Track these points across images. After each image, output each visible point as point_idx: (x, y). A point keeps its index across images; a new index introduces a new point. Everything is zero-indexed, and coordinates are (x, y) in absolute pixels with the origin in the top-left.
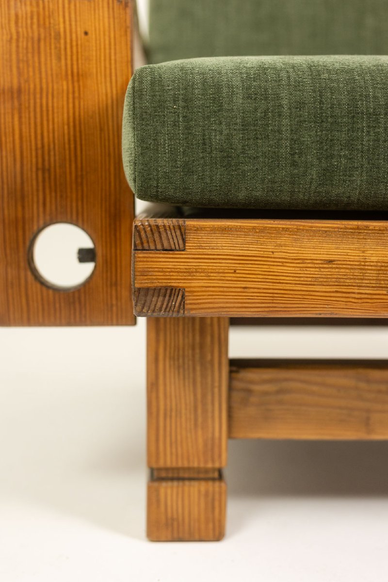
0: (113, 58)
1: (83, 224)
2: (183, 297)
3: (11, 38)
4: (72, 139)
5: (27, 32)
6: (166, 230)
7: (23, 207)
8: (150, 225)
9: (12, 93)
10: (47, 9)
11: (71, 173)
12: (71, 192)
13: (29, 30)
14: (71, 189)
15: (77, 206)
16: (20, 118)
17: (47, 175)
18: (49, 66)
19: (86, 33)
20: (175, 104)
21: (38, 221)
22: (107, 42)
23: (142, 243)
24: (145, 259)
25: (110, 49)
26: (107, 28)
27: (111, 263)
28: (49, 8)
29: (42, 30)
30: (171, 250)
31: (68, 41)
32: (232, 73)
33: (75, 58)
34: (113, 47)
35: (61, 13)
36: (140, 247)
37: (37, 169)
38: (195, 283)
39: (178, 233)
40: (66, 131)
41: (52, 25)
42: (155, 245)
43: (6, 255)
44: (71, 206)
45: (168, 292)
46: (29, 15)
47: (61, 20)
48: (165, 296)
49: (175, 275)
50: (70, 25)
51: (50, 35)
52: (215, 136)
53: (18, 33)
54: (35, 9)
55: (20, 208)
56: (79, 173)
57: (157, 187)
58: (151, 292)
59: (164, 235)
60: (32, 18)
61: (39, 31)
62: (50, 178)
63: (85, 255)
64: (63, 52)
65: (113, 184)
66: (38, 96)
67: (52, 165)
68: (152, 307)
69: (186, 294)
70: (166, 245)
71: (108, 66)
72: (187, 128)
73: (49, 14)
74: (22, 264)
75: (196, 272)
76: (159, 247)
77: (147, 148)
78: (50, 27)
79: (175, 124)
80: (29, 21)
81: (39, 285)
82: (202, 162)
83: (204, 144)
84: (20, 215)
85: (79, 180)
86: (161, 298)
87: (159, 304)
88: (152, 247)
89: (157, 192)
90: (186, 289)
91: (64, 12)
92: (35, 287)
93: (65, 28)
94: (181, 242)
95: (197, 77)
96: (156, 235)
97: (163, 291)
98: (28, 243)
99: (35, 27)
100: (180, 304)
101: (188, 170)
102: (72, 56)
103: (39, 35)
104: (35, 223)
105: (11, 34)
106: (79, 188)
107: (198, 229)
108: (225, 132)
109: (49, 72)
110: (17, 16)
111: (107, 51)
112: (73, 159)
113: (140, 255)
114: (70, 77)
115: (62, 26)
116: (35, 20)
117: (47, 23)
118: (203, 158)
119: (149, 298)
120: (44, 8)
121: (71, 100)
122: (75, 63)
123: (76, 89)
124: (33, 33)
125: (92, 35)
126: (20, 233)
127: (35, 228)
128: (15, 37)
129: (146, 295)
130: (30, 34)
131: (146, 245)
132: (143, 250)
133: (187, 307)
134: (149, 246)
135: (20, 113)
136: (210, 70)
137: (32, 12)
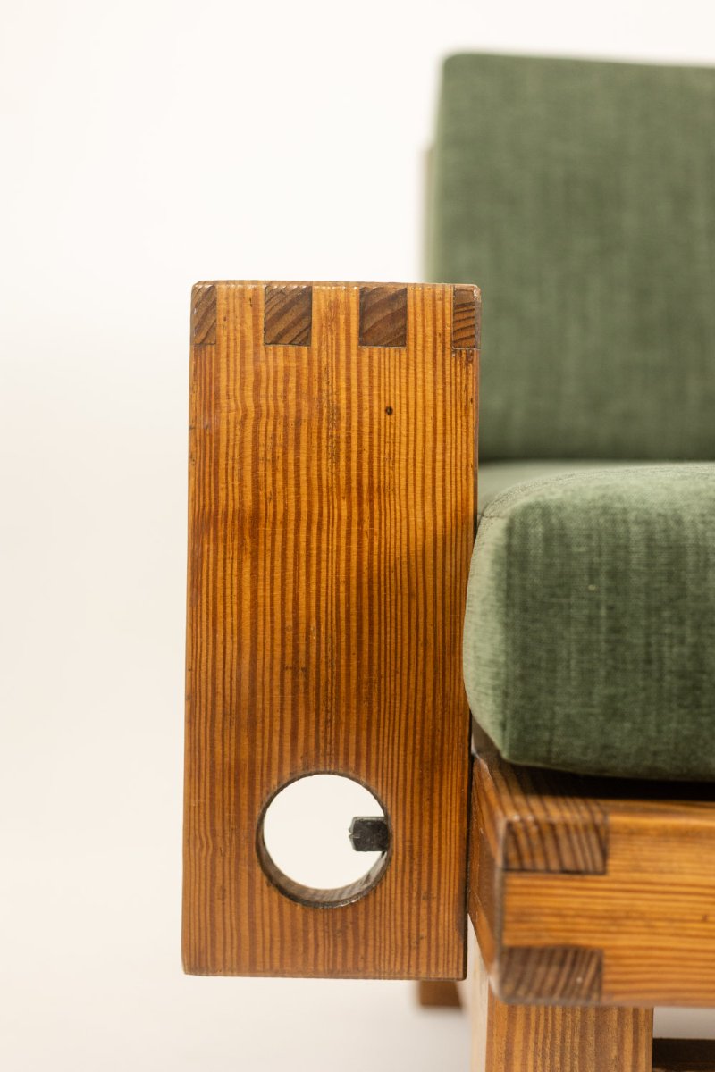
0: (439, 457)
1: (368, 777)
2: (599, 968)
3: (245, 417)
4: (354, 610)
5: (276, 406)
6: (568, 833)
7: (252, 741)
8: (537, 823)
9: (242, 519)
10: (316, 364)
11: (348, 675)
12: (348, 713)
13: (281, 404)
14: (348, 706)
15: (358, 742)
16: (255, 568)
17: (301, 680)
18: (314, 469)
19: (389, 411)
20: (592, 582)
21: (280, 770)
22: (429, 428)
23: (520, 857)
24: (525, 890)
25: (435, 441)
26: (430, 403)
27: (420, 855)
28: (320, 361)
29: (304, 403)
30: (578, 872)
31: (355, 425)
32: (704, 522)
33: (365, 455)
34: (440, 437)
35: (343, 372)
36: (515, 865)
37: (283, 668)
38: (623, 941)
39: (594, 839)
40: (343, 596)
41: (324, 395)
42: (547, 862)
43: (214, 834)
44: (347, 741)
45: (570, 957)
46: (281, 374)
47: (343, 385)
48: (562, 964)
49: (584, 924)
50: (360, 395)
51: (321, 412)
52: (671, 646)
53: (257, 406)
54: (293, 364)
55: (245, 743)
56: (365, 677)
57: (550, 742)
58: (534, 957)
59: (564, 844)
60: (286, 382)
61: (298, 404)
62: (307, 685)
63: (368, 835)
64: (343, 446)
65: (429, 700)
66: (291, 527)
67: (313, 660)
68: (537, 985)
69: (606, 961)
70: (568, 863)
71: (429, 472)
72: (615, 630)
73: (320, 374)
74: (245, 852)
75: (628, 918)
76: (554, 865)
77: (533, 666)
78: (320, 398)
79: (592, 621)
80: (280, 387)
81: (276, 895)
82: (642, 695)
83: (649, 661)
84: (245, 755)
85: (364, 691)
86: (554, 969)
87: (550, 981)
88: (540, 864)
89: (549, 751)
90: (607, 953)
91: (348, 369)
92: (268, 898)
93: (349, 399)
94: (598, 857)
95: (634, 529)
96: (549, 843)
97: (558, 955)
98: (258, 812)
99: (292, 396)
100: (593, 981)
101: (613, 711)
102: (360, 453)
103: (299, 411)
104: (275, 772)
105: (245, 410)
106: (365, 705)
107: (633, 833)
108: (690, 640)
109: (315, 483)
110: (257, 374)
111: (429, 445)
112: (354, 649)
113: (516, 880)
114: (354, 494)
115: (343, 395)
116: (292, 385)
117: (316, 390)
118: (644, 689)
119: (530, 968)
120: (310, 362)
121: (354, 537)
122: (366, 466)
123: (366, 516)
124: (286, 407)
125: (400, 415)
126: (245, 791)
127: (275, 781)
128: (251, 415)
129: (524, 962)
130: (282, 411)
131: (527, 862)
132: (522, 870)
133: (607, 987)
134: (534, 863)
135: (255, 558)
136: (660, 515)
137: (286, 369)
